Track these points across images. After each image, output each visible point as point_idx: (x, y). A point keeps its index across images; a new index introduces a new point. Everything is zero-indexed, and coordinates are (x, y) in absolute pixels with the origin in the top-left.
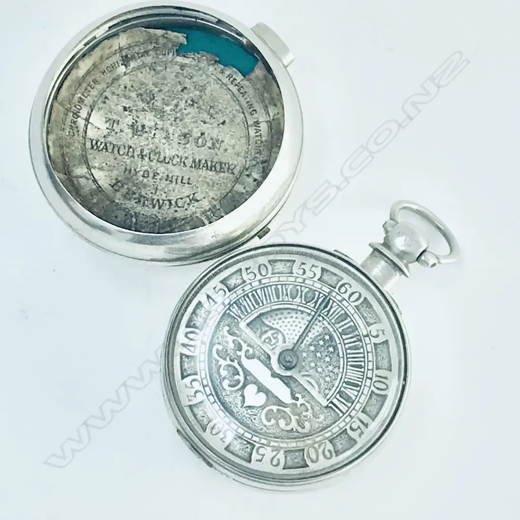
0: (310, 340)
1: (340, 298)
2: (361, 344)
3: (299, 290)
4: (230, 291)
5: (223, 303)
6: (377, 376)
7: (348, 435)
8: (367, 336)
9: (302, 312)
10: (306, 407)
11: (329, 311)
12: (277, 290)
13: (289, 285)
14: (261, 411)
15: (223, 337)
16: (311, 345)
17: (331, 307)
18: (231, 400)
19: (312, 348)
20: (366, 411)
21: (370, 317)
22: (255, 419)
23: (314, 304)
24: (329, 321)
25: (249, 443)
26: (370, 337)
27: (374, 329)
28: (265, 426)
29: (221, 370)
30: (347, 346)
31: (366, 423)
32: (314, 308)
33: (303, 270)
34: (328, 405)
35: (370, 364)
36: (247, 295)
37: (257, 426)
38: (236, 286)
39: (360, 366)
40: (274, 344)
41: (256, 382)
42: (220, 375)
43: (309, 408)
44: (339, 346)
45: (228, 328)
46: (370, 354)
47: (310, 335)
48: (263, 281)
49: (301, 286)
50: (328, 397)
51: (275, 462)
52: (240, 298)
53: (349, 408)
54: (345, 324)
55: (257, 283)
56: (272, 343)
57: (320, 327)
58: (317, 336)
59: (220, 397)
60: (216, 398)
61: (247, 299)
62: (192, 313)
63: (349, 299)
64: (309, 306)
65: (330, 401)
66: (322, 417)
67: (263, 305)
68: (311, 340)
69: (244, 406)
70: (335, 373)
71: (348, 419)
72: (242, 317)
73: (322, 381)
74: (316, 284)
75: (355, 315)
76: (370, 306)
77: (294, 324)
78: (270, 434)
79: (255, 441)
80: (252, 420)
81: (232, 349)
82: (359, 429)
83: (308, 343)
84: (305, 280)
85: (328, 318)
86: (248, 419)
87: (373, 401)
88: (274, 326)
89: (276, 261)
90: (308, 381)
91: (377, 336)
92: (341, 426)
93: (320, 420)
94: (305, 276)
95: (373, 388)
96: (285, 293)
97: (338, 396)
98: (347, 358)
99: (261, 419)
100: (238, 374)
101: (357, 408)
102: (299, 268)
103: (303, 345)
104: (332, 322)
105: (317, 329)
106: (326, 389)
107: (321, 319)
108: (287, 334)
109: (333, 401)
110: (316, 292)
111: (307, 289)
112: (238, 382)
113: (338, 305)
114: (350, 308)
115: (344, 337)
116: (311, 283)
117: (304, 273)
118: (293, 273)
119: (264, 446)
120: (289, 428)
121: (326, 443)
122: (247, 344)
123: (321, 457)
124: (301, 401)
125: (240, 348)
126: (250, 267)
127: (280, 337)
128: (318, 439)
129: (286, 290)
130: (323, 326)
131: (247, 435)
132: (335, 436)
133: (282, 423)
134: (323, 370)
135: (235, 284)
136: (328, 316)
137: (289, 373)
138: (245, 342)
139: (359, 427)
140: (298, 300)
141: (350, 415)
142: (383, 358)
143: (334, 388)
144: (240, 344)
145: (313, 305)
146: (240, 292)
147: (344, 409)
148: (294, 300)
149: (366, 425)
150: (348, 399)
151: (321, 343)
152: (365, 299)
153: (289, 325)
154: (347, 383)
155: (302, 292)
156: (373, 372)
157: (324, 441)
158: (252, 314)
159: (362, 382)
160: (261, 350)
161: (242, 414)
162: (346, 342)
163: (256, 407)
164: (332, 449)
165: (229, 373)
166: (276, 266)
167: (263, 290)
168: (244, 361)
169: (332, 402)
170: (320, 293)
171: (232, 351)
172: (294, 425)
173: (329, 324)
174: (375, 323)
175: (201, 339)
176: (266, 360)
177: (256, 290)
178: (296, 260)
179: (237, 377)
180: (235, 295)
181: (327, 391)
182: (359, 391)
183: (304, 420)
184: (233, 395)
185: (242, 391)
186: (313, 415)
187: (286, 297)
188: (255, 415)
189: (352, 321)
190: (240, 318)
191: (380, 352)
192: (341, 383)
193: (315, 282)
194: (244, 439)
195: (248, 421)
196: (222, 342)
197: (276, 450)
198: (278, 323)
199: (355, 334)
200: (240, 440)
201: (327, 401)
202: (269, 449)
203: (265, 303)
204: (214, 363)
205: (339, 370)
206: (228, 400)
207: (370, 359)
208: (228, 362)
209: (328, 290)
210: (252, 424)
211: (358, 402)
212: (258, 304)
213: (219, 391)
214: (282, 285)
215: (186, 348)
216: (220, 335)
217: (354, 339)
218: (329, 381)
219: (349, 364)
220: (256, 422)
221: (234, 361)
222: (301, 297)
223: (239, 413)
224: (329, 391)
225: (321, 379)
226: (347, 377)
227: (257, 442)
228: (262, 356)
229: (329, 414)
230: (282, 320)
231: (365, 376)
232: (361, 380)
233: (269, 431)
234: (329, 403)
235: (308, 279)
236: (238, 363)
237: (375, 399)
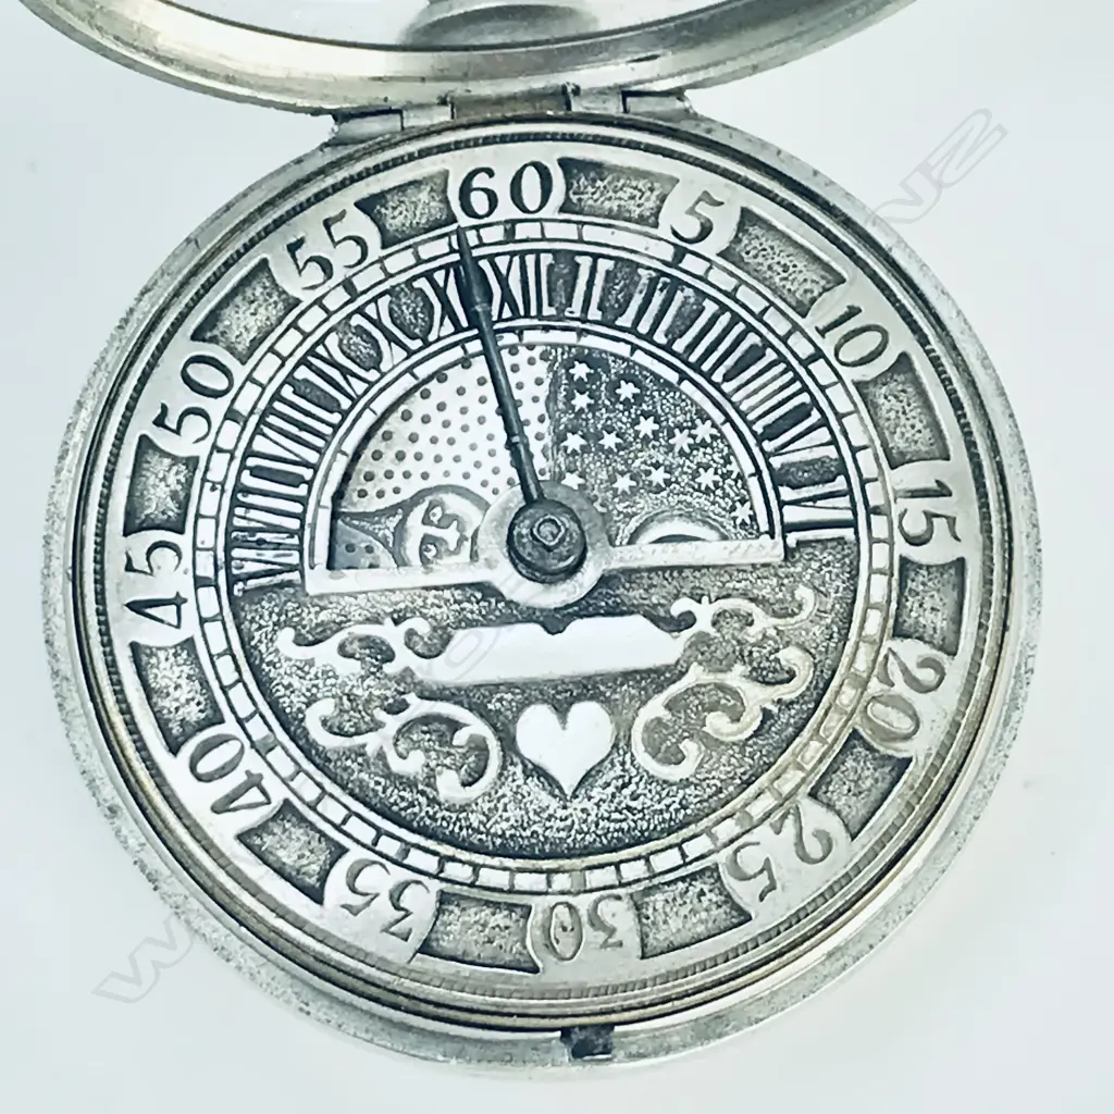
0: (545, 427)
1: (496, 234)
2: (689, 292)
3: (367, 325)
4: (181, 531)
5: (199, 582)
6: (822, 332)
7: (928, 567)
8: (680, 254)
9: (440, 376)
10: (735, 614)
11: (507, 297)
12: (302, 389)
13: (321, 341)
14: (628, 756)
15: (303, 668)
16: (560, 438)
17: (503, 281)
18: (514, 813)
19: (574, 442)
20: (902, 453)
21: (632, 197)
22: (634, 797)
23: (447, 320)
24: (536, 322)
25: (693, 876)
26: (690, 247)
27: (677, 217)
28: (685, 784)
29: (397, 765)
30: (660, 337)
31: (934, 485)
32: (458, 329)
33: (314, 266)
34: (786, 546)
35: (771, 317)
36: (240, 488)
37: (662, 806)
38: (182, 495)
39: (755, 354)
40: (460, 542)
41: (529, 692)
42: (411, 784)
43: (745, 606)
44: (639, 357)
45: (287, 634)
46: (743, 294)
47: (528, 411)
48: (243, 406)
49: (360, 311)
50: (764, 527)
51: (814, 848)
52: (231, 514)
53: (850, 492)
54: (590, 284)
55: (232, 428)
56: (452, 546)
57: (532, 361)
58: (551, 398)
59: (475, 839)
60: (465, 856)
61: (251, 499)
62: (149, 698)
63: (525, 210)
64: (439, 339)
65: (778, 529)
66: (804, 593)
67: (315, 468)
68: (547, 421)
69: (569, 792)
70: (709, 440)
71: (880, 525)
72: (294, 559)
73: (701, 501)
74: (393, 265)
75: (590, 233)
76: (596, 169)
77: (454, 431)
78: (720, 791)
79: (703, 857)
80: (628, 808)
81: (363, 678)
82: (935, 520)
83: (548, 440)
84: (347, 284)
85: (527, 315)
86: (616, 816)
87: (886, 406)
88: (405, 495)
89: (213, 318)
90: (660, 540)
91: (706, 230)
92: (881, 561)
93: (808, 608)
94: (338, 276)
96: (336, 374)
97: (787, 493)
98: (696, 367)
99: (652, 779)
100: (455, 726)
101: (869, 469)
102: (300, 270)
103: (539, 462)
104: (549, 318)
105: (529, 378)
106: (733, 509)
107: (510, 338)
108: (466, 476)
109: (787, 519)
110: (416, 284)
111: (384, 302)
112: (480, 748)
113: (512, 254)
114: (552, 230)
115: (625, 320)
116: (375, 274)
117: (326, 267)
118: (298, 302)
119: (741, 841)
120: (752, 720)
121: (890, 649)
122: (388, 621)
123: (920, 702)
124: (704, 613)
125: (382, 652)
126: (164, 408)
127: (454, 503)
128: (861, 665)
129: (332, 362)
130: (536, 353)
131: (661, 862)
132: (894, 605)
133: (717, 723)
134: (669, 470)
135: (174, 495)
136: (522, 313)
137: (588, 577)
138: (376, 620)
139: (930, 516)
140: (392, 356)
141: (870, 511)
142: (786, 268)
143: (753, 483)
144: (369, 642)
145: (448, 327)
146: (210, 501)
147: (838, 509)
148: (384, 367)
149: (942, 491)
150: (825, 472)
151: (581, 401)
152: (565, 163)
153: (442, 448)
154: (771, 433)
155: (377, 323)
156: (803, 332)
157: (883, 651)
158: (313, 526)
159: (805, 388)
160: (447, 594)
161: (585, 821)
162: (643, 328)
163: (603, 761)
164: (926, 650)
165: (427, 751)
166: (229, 329)
167: (266, 430)
168: (432, 672)
169: (788, 528)
170: (428, 275)
171: (368, 682)
172: (757, 697)
173: (546, 329)
174: (663, 199)
175: (247, 744)
176: (490, 606)
177: (249, 453)
178: (268, 257)
179: (461, 738)
180: (207, 528)
181: (743, 513)
182: (824, 422)
183: (771, 653)
184: (504, 796)
185: (516, 759)
186: (775, 614)
187: (353, 380)
188: (625, 786)
189: (596, 257)
190: (291, 568)
191: (760, 259)
192: (756, 450)
193: (381, 260)
194: (668, 883)
195: (625, 820)
196: (314, 690)
197: (784, 817)
198: (407, 475)
199: (645, 280)
200: (659, 897)
201: (772, 537)
202: (764, 832)
203: (312, 457)
204: (355, 766)
205: (709, 423)
206: (505, 825)
207: (757, 305)
208: (393, 723)
209: (441, 246)
210: (642, 819)
211: (854, 450)
212: (296, 481)
213: (457, 830)
214: (303, 362)
215: (235, 810)
216: (290, 675)
217: (658, 298)
218: (717, 478)
219: (717, 377)
220: (649, 803)
221: (404, 706)
222: (391, 338)
223: (576, 827)
224: (748, 505)
225: (689, 499)
226: (751, 417)
227: (711, 853)
228: (465, 605)
229: (815, 565)
230: (410, 457)
231: (794, 363)
232: (797, 386)
233: (708, 786)
234: (784, 538)
235: (354, 275)
236: (422, 697)
237: (886, 397)
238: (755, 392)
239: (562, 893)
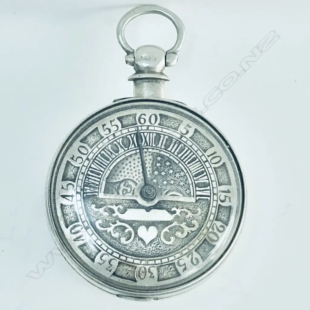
0: (150, 169)
1: (145, 128)
2: (183, 145)
3: (117, 144)
4: (75, 182)
5: (77, 193)
6: (208, 156)
7: (224, 207)
8: (182, 137)
9: (131, 156)
10: (184, 212)
11: (146, 141)
12: (103, 155)
13: (107, 146)
14: (160, 239)
15: (96, 213)
16: (153, 171)
17: (145, 138)
18: (135, 247)
19: (156, 173)
20: (222, 183)
21: (173, 124)
22: (160, 247)
23: (133, 144)
24: (151, 147)
25: (170, 264)
26: (185, 136)
27: (182, 129)
28: (170, 245)
29: (113, 235)
30: (176, 153)
31: (227, 190)
32: (135, 147)
33: (107, 130)
34: (196, 200)
35: (199, 152)
36: (88, 174)
37: (165, 249)
38: (75, 175)
39: (194, 159)
40: (130, 191)
41: (142, 223)
42: (115, 239)
43: (187, 211)
44: (171, 157)
45: (94, 205)
46: (193, 146)
47: (147, 165)
48: (90, 157)
49: (116, 140)
50: (192, 195)
51: (195, 262)
52: (85, 179)
53: (210, 190)
54: (163, 141)
55: (87, 162)
56: (129, 191)
57: (149, 155)
58: (153, 163)
59: (127, 251)
60: (125, 255)
61: (90, 177)
62: (63, 215)
63: (151, 124)
64: (131, 148)
65: (195, 196)
66: (199, 209)
67: (103, 172)
68: (151, 168)
69: (147, 244)
70: (183, 176)
71: (215, 197)
72: (97, 190)
73: (180, 188)
74: (123, 132)
75: (164, 130)
76: (167, 117)
77: (132, 168)
78: (177, 247)
79: (172, 261)
80: (158, 249)
81: (108, 216)
82: (227, 198)
83: (151, 172)
84: (114, 135)
85: (149, 146)
86: (156, 250)
87: (220, 173)
88: (121, 180)
89: (85, 138)
90: (170, 195)
91: (187, 132)
92: (215, 204)
93: (199, 213)
94: (112, 133)
95: (213, 166)
96: (109, 153)
97: (198, 189)
98: (182, 160)
99: (164, 243)
100: (126, 228)
101: (215, 186)
102: (104, 130)
103: (149, 176)
104: (154, 147)
105: (148, 159)
106: (186, 190)
107: (145, 150)
108: (133, 177)
109: (197, 194)
110: (128, 136)
111: (121, 139)
112: (130, 233)
113: (148, 132)
114: (156, 129)
115: (169, 149)
116: (119, 133)
117: (110, 131)
118: (103, 137)
119: (180, 258)
120: (185, 234)
121: (214, 223)
122: (115, 205)
123: (219, 234)
124: (178, 211)
125: (112, 211)
126: (73, 156)
127: (130, 183)
128: (208, 225)
129: (109, 151)
130: (150, 154)
131: (164, 261)
132: (216, 214)
133: (178, 234)
134: (174, 181)
135: (74, 174)
136: (148, 145)
137: (156, 201)
138: (112, 205)
139: (226, 197)
140: (121, 151)
141: (214, 194)
142: (203, 142)
143: (191, 186)
144: (110, 209)
145: (133, 146)
146: (81, 177)
147: (207, 193)
148: (119, 153)
149: (228, 191)
150: (205, 185)
151: (158, 165)
152: (160, 115)
153: (129, 171)
154: (196, 176)
155: (119, 143)
156: (204, 156)
157: (213, 223)
158: (102, 184)
159: (204, 167)
160: (127, 201)
161: (150, 251)
162: (173, 151)
163: (154, 239)
164: (221, 224)
165: (120, 233)
166: (89, 140)
167: (94, 163)
168: (122, 217)
169: (197, 196)
170: (130, 135)
171: (109, 217)
172: (187, 229)
173: (153, 149)
174: (179, 125)
175: (83, 227)
176: (135, 205)
177: (90, 167)
178: (98, 127)
179: (126, 231)
180: (80, 182)
181: (188, 191)
182: (207, 175)
183: (190, 221)
184: (134, 243)
185: (137, 236)
186: (192, 213)
187: (113, 155)
188: (158, 244)
189: (165, 135)
190: (96, 192)
191: (197, 140)
192: (192, 179)
193: (121, 131)
194: (165, 265)
195: (157, 251)
196: (98, 218)
197: (189, 255)
198: (121, 176)
199: (174, 141)
200: (162, 268)
201: (194, 197)
202: (185, 257)
203: (103, 170)
204: (105, 234)
205: (183, 172)
206: (133, 250)
207: (196, 149)
208: (113, 226)
209: (134, 129)
210: (161, 251)
211: (212, 181)
212: (99, 174)
213: (124, 249)
214: (103, 150)
215: (79, 240)
216: (94, 214)
217: (176, 146)
218: (184, 184)
219: (186, 163)
220: (163, 248)
221: (116, 223)
222: (122, 147)
223: (148, 251)
224: (189, 190)
225: (178, 187)
226: (192, 172)
227: (174, 260)
228: (131, 204)
229: (201, 204)
230: (122, 172)
231: (202, 162)
232: (202, 167)
233: (175, 246)
234: (196, 198)
235: (116, 133)
236: (120, 221)
237: (220, 171)
238: (194, 167)
239: (143, 265)
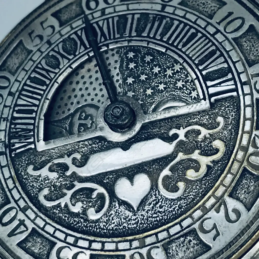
0: (119, 77)
1: (98, 14)
2: (168, 19)
3: (55, 54)
6: (219, 23)
8: (164, 7)
9: (81, 66)
10: (193, 131)
11: (103, 34)
12: (34, 80)
13: (40, 63)
14: (157, 192)
15: (36, 179)
16: (125, 80)
17: (101, 29)
18: (116, 220)
19: (130, 80)
20: (253, 61)
22: (161, 207)
23: (82, 46)
24: (113, 41)
25: (185, 235)
26: (168, 4)
28: (179, 199)
29: (72, 209)
30: (158, 37)
32: (86, 49)
33: (37, 38)
34: (210, 103)
35: (199, 22)
36: (14, 118)
37: (171, 209)
39: (193, 36)
40: (92, 124)
42: (77, 215)
43: (197, 127)
44: (151, 46)
45: (31, 167)
46: (188, 16)
47: (113, 72)
48: (14, 90)
49: (53, 50)
50: (202, 97)
51: (233, 216)
52: (10, 128)
53: (234, 78)
54: (132, 24)
55: (10, 98)
56: (89, 126)
57: (113, 55)
58: (121, 66)
59: (102, 232)
60: (100, 239)
61: (17, 121)
63: (108, 4)
64: (80, 53)
65: (207, 97)
66: (220, 119)
67: (38, 106)
68: (120, 75)
69: (136, 209)
70: (179, 70)
71: (247, 89)
72: (32, 140)
73: (177, 93)
74: (64, 32)
77: (87, 85)
79: (189, 226)
80: (159, 212)
83: (121, 81)
84: (49, 43)
85: (110, 39)
86: (154, 215)
87: (246, 45)
88: (72, 111)
90: (163, 110)
92: (248, 102)
94: (45, 40)
95: (230, 36)
96: (44, 73)
97: (209, 83)
98: (172, 45)
99: (167, 199)
100: (92, 191)
101: (240, 69)
102: (32, 41)
103: (118, 89)
104: (118, 38)
105: (113, 61)
106: (191, 93)
107: (104, 48)
108: (92, 100)
109: (210, 93)
111: (61, 44)
112: (102, 198)
113: (104, 20)
114: (118, 9)
115: (145, 33)
116: (58, 36)
117: (41, 37)
118: (32, 51)
119: (204, 218)
120: (203, 170)
121: (255, 135)
122: (66, 156)
124: (182, 133)
125: (65, 167)
128: (245, 142)
129: (43, 69)
130: (115, 52)
131: (173, 231)
132: (255, 118)
133: (191, 174)
134: (165, 83)
136: (108, 39)
137: (138, 127)
138: (62, 156)
140: (63, 63)
141: (243, 84)
143: (196, 82)
144: (59, 165)
145: (83, 49)
146: (3, 125)
147: (230, 85)
148: (61, 67)
150: (221, 73)
151: (132, 65)
153: (83, 92)
155: (59, 53)
156: (211, 25)
157: (253, 136)
158: (38, 127)
159: (213, 44)
160: (86, 143)
161: (143, 219)
162: (152, 35)
163: (147, 195)
165: (82, 202)
166: (10, 65)
167: (21, 97)
168: (84, 172)
169: (211, 96)
170: (76, 33)
172: (205, 161)
173: (117, 42)
175: (18, 209)
176: (102, 144)
177: (16, 105)
178: (22, 39)
179: (94, 195)
180: (2, 134)
181: (194, 94)
182: (222, 55)
183: (208, 144)
184: (111, 214)
185: (115, 200)
186: (209, 129)
187: (51, 74)
188: (157, 203)
189: (133, 14)
190: (30, 143)
191: (194, 3)
192: (196, 70)
193: (59, 32)
194: (177, 238)
195: (158, 216)
196: (41, 186)
197: (220, 206)
198: (72, 104)
199: (151, 19)
200: (174, 245)
201: (205, 100)
202: (212, 213)
203: (37, 102)
204: (57, 212)
205: (179, 64)
206: (113, 225)
207: (193, 18)
208: (70, 193)
209: (80, 22)
210: (165, 215)
211: (234, 63)
212: (31, 112)
213: (95, 230)
214: (34, 71)
215: (16, 235)
216: (33, 182)
217: (156, 24)
218: (184, 83)
219: (180, 47)
221: (73, 186)
222: (63, 56)
223: (140, 222)
224: (196, 91)
225: (173, 93)
226: (193, 59)
227: (192, 224)
228: (94, 145)
229: (223, 108)
230: (73, 97)
231: (209, 36)
232: (210, 44)
233: (189, 198)
234: (210, 100)
235: (51, 38)
236: (79, 182)
237: (245, 42)
238: (195, 49)
239: (136, 248)
